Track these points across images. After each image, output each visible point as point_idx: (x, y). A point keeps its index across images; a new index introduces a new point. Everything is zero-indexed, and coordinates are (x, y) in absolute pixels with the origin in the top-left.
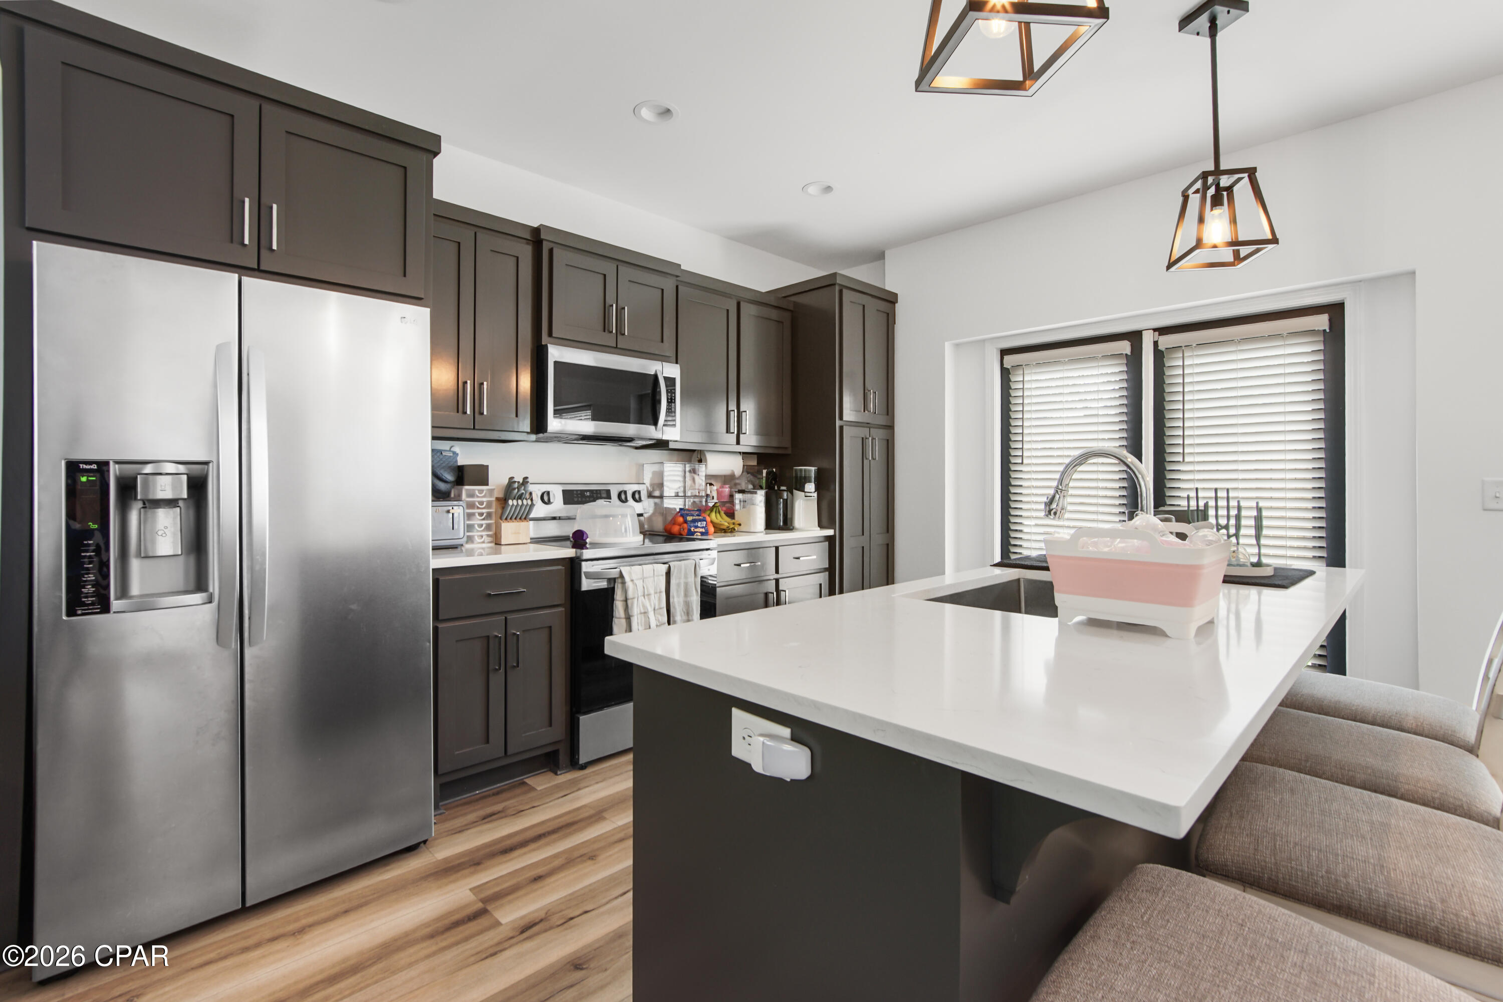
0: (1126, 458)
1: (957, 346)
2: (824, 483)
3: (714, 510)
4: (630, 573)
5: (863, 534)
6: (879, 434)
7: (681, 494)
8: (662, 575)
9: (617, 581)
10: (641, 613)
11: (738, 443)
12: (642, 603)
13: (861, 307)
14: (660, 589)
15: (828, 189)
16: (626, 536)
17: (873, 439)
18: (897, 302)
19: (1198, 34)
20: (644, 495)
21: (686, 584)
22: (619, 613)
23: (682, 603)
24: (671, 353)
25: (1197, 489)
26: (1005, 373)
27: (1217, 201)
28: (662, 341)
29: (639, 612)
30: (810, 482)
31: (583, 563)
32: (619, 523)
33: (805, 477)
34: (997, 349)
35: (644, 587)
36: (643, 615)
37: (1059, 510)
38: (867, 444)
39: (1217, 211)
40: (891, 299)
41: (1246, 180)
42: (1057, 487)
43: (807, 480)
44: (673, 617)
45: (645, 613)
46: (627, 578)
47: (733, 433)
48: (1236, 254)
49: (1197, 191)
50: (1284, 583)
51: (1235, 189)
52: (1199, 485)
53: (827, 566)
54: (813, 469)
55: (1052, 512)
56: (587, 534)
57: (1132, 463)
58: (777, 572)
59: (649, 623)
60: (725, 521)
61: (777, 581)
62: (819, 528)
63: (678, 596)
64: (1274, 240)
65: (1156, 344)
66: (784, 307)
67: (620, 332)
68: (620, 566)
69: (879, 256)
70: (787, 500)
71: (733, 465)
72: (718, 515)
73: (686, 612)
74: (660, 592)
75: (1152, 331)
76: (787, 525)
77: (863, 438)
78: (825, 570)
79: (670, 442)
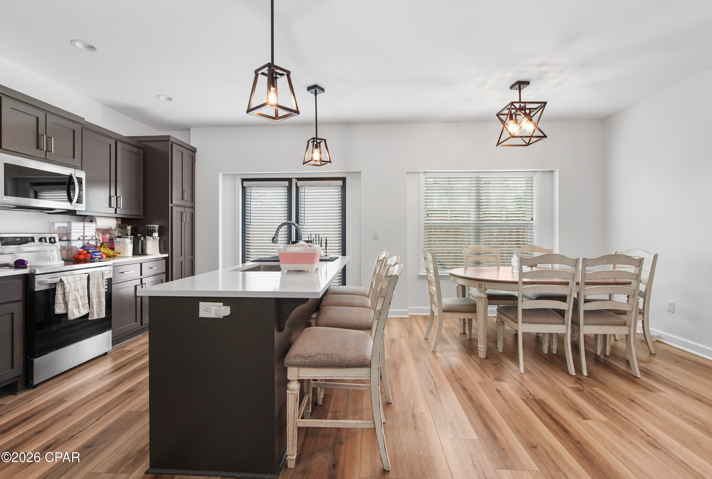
0: (295, 224)
1: (224, 175)
2: (163, 232)
3: (103, 246)
4: (67, 280)
5: (182, 256)
6: (189, 210)
7: (82, 238)
8: (85, 279)
9: (57, 284)
10: (73, 300)
11: (116, 212)
12: (74, 294)
13: (181, 153)
14: (84, 286)
15: (170, 99)
16: (54, 262)
17: (186, 213)
18: (196, 152)
19: (312, 93)
20: (57, 239)
21: (98, 283)
22: (59, 300)
23: (96, 293)
24: (79, 165)
25: (311, 234)
26: (244, 188)
27: (316, 147)
28: (74, 157)
29: (72, 299)
30: (155, 232)
31: (36, 276)
32: (48, 255)
33: (153, 230)
34: (240, 178)
35: (75, 286)
36: (74, 301)
37: (276, 240)
38: (184, 215)
39: (316, 150)
40: (193, 151)
41: (324, 142)
42: (276, 234)
43: (154, 231)
44: (92, 300)
45: (76, 299)
46: (65, 282)
47: (114, 207)
48: (321, 163)
49: (312, 142)
50: (332, 260)
51: (321, 143)
52: (312, 233)
53: (165, 271)
54: (157, 226)
55: (274, 242)
56: (26, 261)
57: (297, 226)
58: (141, 275)
59: (79, 304)
60: (111, 252)
61: (141, 279)
62: (160, 254)
63: (94, 290)
64: (330, 162)
65: (296, 183)
66: (140, 147)
67: (48, 150)
68: (61, 276)
69: (188, 129)
70: (143, 241)
71: (112, 224)
72: (105, 249)
73: (98, 297)
74: (84, 288)
75: (295, 179)
76: (143, 253)
77: (181, 212)
78: (164, 273)
79: (77, 211)
